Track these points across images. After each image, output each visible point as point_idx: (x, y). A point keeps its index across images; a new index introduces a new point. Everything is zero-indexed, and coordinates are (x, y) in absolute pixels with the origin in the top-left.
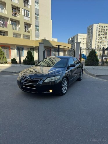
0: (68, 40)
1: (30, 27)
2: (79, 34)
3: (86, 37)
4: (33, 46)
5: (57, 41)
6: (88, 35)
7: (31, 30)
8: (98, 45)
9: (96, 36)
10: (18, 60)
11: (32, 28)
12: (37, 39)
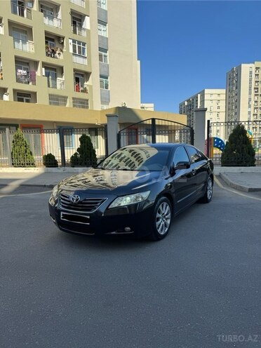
0: (181, 105)
1: (87, 80)
2: (207, 91)
3: (223, 97)
4: (95, 124)
5: (152, 110)
6: (229, 91)
7: (91, 87)
8: (254, 115)
9: (250, 93)
10: (58, 158)
11: (93, 83)
12: (105, 107)
